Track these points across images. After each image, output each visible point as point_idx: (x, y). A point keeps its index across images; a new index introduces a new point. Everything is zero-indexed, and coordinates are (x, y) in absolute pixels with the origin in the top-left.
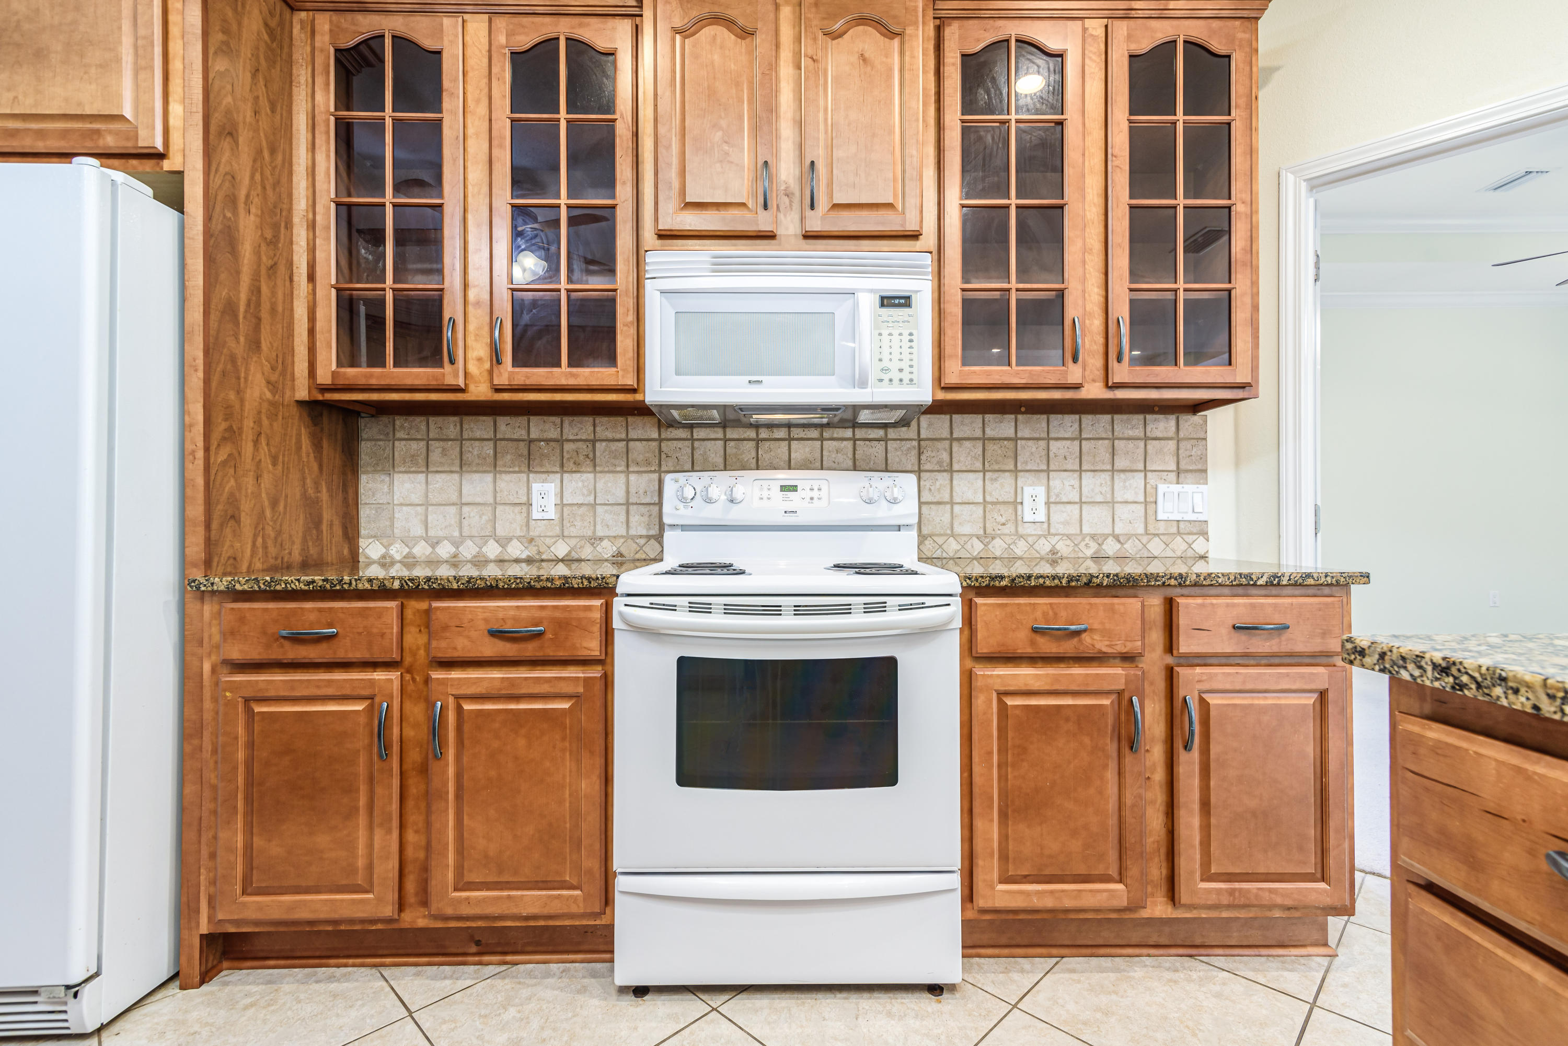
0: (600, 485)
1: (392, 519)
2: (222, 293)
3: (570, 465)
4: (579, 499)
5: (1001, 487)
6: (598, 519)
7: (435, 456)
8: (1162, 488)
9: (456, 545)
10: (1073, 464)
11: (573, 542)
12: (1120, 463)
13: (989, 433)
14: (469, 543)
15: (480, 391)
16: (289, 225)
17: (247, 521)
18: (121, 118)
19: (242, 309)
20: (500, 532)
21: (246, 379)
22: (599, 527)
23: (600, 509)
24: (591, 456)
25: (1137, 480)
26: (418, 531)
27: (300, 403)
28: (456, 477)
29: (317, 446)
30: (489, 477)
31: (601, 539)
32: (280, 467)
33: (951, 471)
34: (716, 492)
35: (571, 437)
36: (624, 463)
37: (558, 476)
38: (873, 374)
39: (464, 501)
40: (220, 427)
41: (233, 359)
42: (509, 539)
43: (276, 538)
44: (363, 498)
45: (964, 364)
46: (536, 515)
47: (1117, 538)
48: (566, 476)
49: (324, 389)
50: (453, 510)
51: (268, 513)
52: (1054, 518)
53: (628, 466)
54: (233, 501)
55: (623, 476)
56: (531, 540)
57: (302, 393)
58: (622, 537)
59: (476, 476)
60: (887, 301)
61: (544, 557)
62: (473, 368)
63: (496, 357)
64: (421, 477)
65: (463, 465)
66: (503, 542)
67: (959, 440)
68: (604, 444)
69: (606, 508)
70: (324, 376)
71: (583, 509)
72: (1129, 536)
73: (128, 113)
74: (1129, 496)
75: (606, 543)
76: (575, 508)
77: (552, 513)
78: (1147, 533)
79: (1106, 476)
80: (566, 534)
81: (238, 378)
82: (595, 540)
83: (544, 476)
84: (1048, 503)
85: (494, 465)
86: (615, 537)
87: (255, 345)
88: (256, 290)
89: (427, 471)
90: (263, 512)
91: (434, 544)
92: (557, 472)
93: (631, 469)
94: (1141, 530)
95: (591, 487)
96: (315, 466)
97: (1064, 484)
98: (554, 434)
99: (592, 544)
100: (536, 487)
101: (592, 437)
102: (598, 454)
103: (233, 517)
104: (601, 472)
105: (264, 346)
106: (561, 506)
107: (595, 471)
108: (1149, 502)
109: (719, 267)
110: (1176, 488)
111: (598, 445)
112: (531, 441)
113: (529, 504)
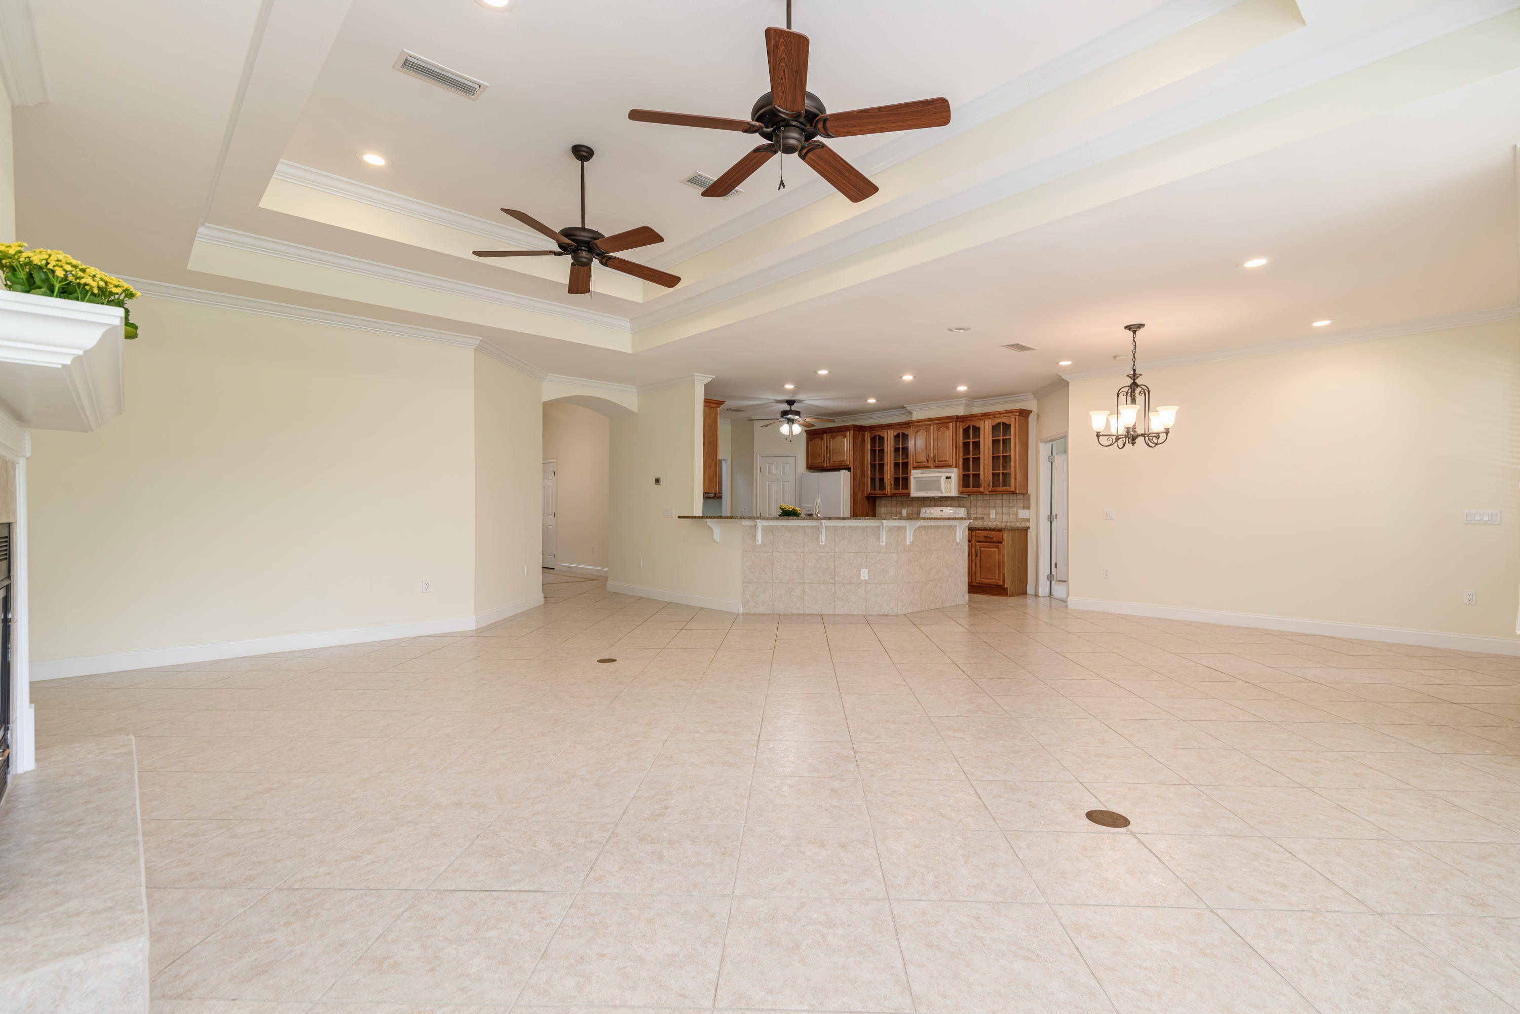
2: (854, 480)
3: (908, 506)
5: (986, 511)
7: (887, 504)
8: (1019, 511)
10: (1001, 505)
12: (1011, 505)
13: (984, 498)
15: (889, 494)
16: (864, 468)
18: (844, 461)
19: (857, 481)
25: (1015, 509)
27: (866, 497)
29: (868, 503)
33: (976, 507)
34: (928, 511)
37: (907, 508)
38: (944, 491)
39: (892, 512)
44: (877, 511)
45: (963, 488)
47: (1010, 522)
49: (868, 494)
50: (890, 514)
52: (997, 517)
57: (866, 495)
60: (947, 478)
62: (888, 490)
63: (891, 489)
65: (892, 506)
67: (979, 500)
68: (921, 500)
70: (868, 493)
72: (1012, 522)
73: (845, 460)
74: (1013, 512)
77: (905, 515)
78: (1016, 521)
79: (1008, 508)
84: (996, 514)
85: (896, 506)
87: (859, 489)
88: (859, 481)
89: (886, 507)
93: (919, 506)
94: (1015, 520)
97: (999, 510)
98: (906, 500)
100: (903, 510)
102: (920, 502)
105: (861, 489)
106: (907, 514)
107: (912, 507)
108: (1017, 514)
109: (922, 473)
110: (1022, 511)
111: (913, 502)
112: (902, 501)
113: (902, 513)
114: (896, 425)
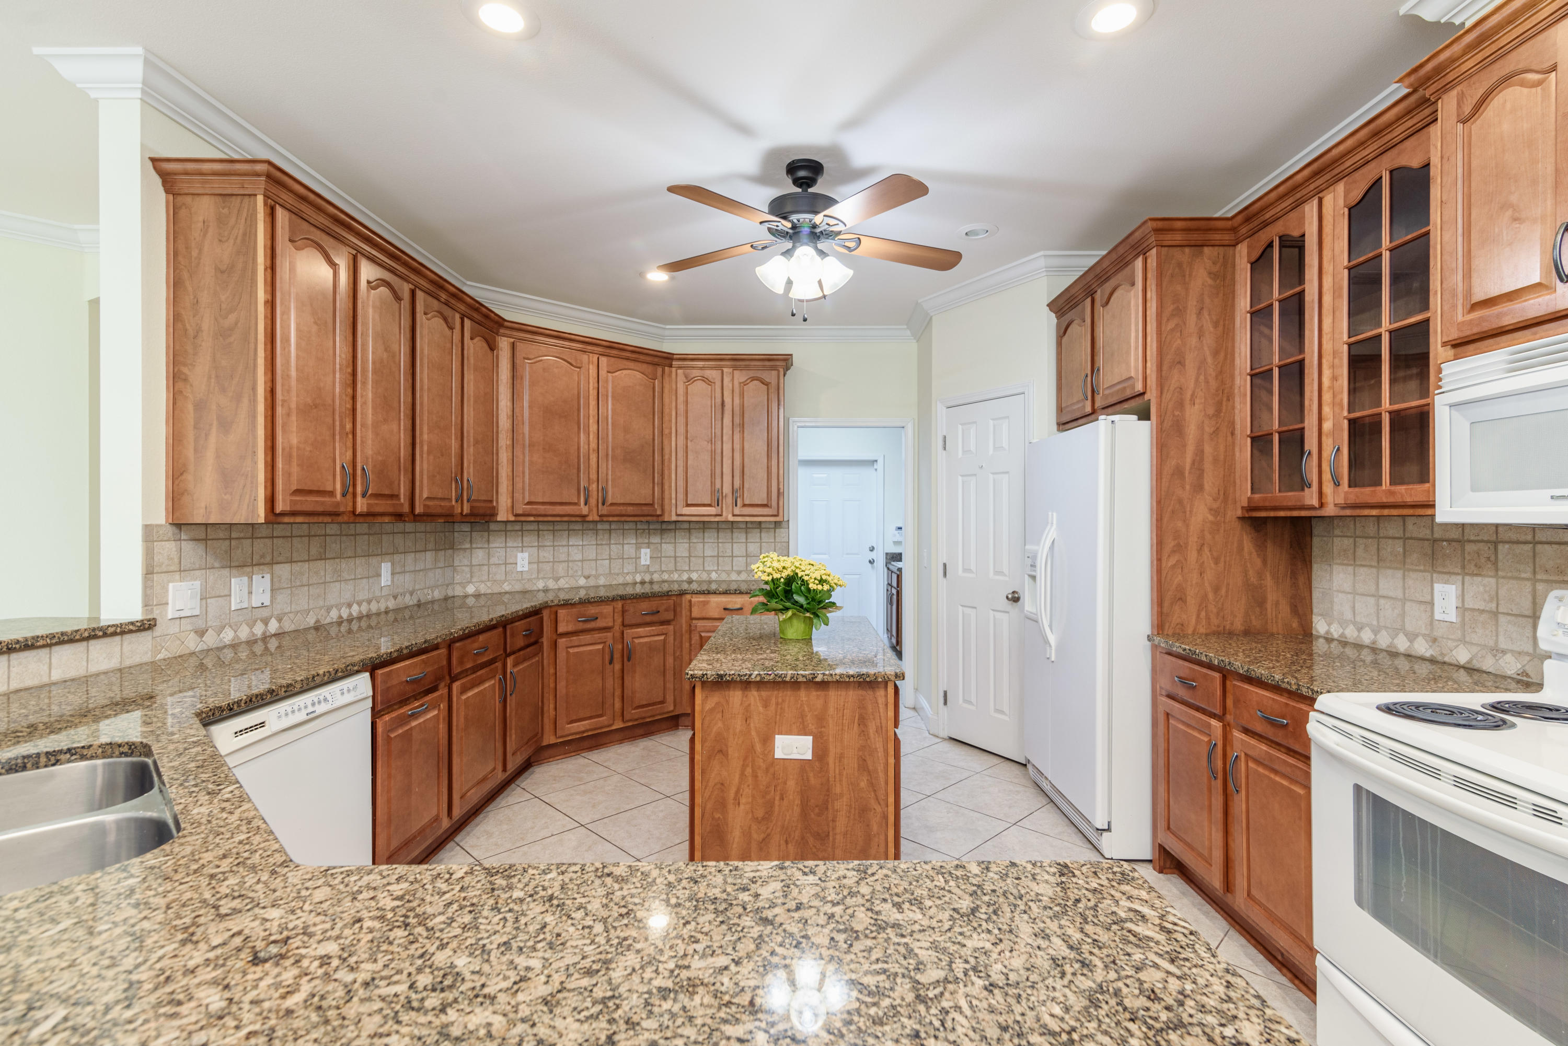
0: (1502, 592)
1: (1332, 602)
2: (1172, 463)
3: (1471, 568)
4: (1480, 605)
6: (1500, 629)
7: (1360, 551)
9: (1376, 632)
11: (1475, 649)
14: (1384, 633)
15: (1331, 509)
16: (1231, 397)
17: (1192, 602)
19: (1188, 467)
20: (1409, 627)
21: (1191, 512)
22: (1501, 638)
23: (1502, 619)
24: (1493, 558)
26: (1348, 615)
27: (1239, 518)
28: (1374, 570)
29: (1260, 547)
30: (1399, 574)
31: (1504, 652)
32: (1222, 565)
35: (1472, 538)
36: (1529, 569)
37: (1460, 578)
39: (1381, 593)
40: (1170, 544)
41: (1180, 501)
42: (1417, 636)
43: (1218, 614)
44: (1315, 583)
46: (1438, 616)
48: (1467, 578)
49: (1249, 509)
50: (1372, 601)
51: (1211, 596)
53: (1534, 573)
54: (1181, 589)
55: (1528, 584)
56: (1435, 640)
57: (1240, 512)
58: (1527, 654)
59: (1390, 572)
61: (1446, 659)
63: (1334, 480)
64: (1350, 569)
65: (1380, 562)
66: (1412, 637)
68: (1507, 546)
69: (1509, 618)
70: (1247, 502)
71: (1484, 617)
73: (1132, 373)
75: (1508, 657)
76: (1476, 614)
77: (1452, 616)
80: (1467, 639)
81: (1185, 512)
82: (1497, 651)
83: (1446, 577)
85: (1403, 563)
86: (1519, 653)
87: (1199, 487)
88: (1200, 453)
89: (1355, 565)
90: (1206, 595)
91: (1360, 629)
92: (1458, 574)
93: (1539, 577)
95: (1493, 593)
96: (1258, 562)
98: (1455, 534)
99: (1495, 656)
100: (1439, 588)
101: (1494, 538)
102: (1500, 557)
103: (1180, 599)
104: (1503, 577)
105: (1207, 487)
106: (1462, 609)
107: (1496, 576)
109: (1516, 367)
111: (1500, 547)
112: (1435, 541)
113: (1431, 603)
114: (1362, 144)
